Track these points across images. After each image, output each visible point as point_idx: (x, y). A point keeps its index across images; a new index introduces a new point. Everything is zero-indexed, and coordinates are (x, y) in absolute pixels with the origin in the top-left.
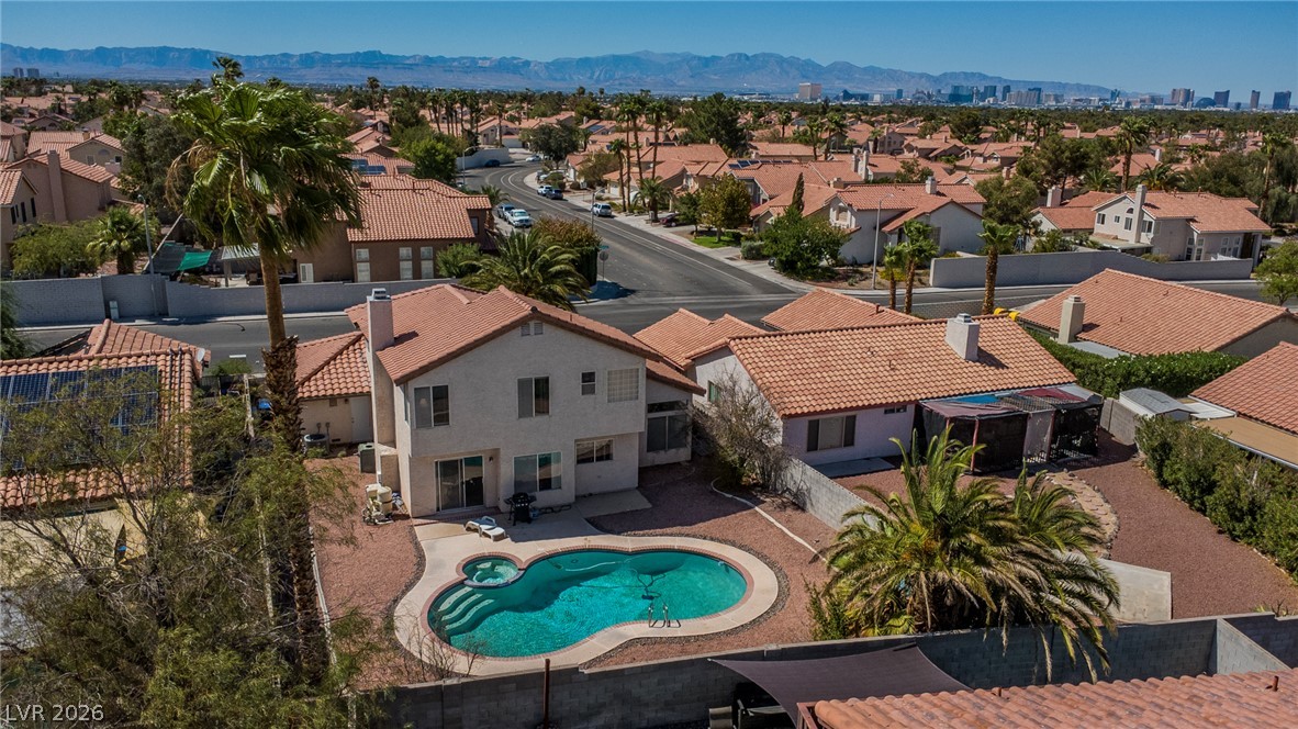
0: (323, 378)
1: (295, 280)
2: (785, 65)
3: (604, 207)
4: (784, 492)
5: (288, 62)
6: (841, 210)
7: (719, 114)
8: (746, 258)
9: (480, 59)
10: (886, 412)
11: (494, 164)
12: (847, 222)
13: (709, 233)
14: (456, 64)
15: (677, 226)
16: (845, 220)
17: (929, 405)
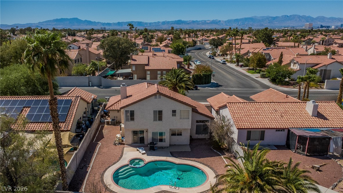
0: (116, 105)
1: (132, 79)
2: (301, 18)
3: (223, 61)
4: (233, 152)
5: (159, 24)
6: (295, 63)
7: (266, 34)
8: (261, 77)
9: (207, 20)
10: (276, 131)
11: (200, 49)
12: (295, 67)
13: (253, 69)
14: (200, 22)
15: (244, 67)
16: (296, 66)
17: (292, 130)
